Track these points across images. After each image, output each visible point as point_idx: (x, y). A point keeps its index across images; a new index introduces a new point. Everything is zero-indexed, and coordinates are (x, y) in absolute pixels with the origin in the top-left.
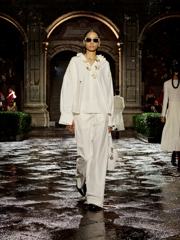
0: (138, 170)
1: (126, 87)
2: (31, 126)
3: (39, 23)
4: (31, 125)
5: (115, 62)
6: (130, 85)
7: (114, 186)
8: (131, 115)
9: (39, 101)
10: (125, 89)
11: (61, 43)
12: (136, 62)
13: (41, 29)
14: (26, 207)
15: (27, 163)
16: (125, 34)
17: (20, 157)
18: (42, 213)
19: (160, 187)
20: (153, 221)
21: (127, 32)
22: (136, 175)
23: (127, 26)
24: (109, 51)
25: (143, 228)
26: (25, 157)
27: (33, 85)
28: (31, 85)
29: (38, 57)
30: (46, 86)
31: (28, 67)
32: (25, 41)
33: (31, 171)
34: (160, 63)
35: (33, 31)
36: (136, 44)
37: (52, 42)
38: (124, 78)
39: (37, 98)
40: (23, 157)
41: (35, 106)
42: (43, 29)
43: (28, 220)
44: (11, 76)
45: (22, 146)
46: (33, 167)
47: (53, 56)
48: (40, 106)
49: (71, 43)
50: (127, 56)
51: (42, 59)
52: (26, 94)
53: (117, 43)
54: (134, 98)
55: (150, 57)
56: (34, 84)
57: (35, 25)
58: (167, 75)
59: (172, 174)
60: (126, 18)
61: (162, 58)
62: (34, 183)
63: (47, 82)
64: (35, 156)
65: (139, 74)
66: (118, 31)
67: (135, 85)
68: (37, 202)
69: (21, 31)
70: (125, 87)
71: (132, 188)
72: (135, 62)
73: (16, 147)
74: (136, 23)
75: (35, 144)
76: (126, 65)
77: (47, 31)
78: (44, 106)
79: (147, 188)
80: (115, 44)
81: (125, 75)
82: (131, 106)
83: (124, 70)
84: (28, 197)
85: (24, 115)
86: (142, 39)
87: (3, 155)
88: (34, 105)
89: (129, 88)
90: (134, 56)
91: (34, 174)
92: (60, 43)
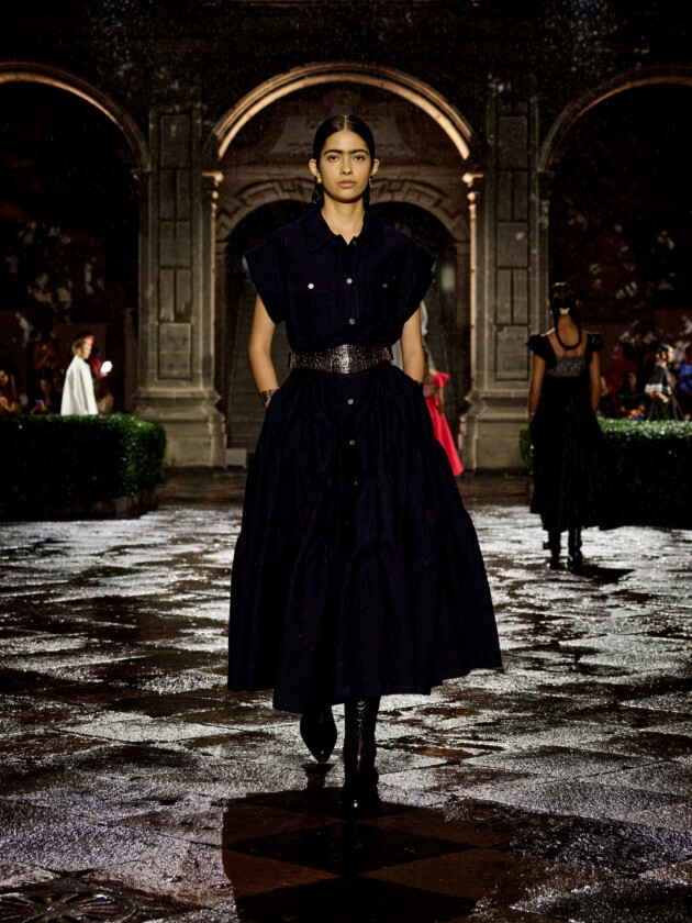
0: (561, 618)
1: (494, 328)
2: (163, 466)
3: (188, 104)
4: (164, 460)
5: (456, 241)
6: (509, 321)
7: (486, 675)
8: (512, 425)
9: (191, 379)
10: (490, 336)
11: (268, 174)
12: (529, 241)
13: (198, 126)
14: (190, 749)
15: (167, 596)
16: (489, 142)
17: (142, 575)
18: (251, 771)
19: (649, 677)
20: (643, 794)
21: (497, 135)
22: (557, 635)
23: (498, 115)
24: (432, 202)
25: (614, 818)
26: (157, 574)
27: (168, 321)
28: (161, 321)
29: (188, 224)
30: (217, 323)
31: (150, 260)
32: (143, 167)
33: (186, 622)
34: (612, 242)
35: (170, 131)
36: (529, 176)
37: (234, 170)
38: (486, 297)
39: (185, 366)
40: (152, 574)
41: (180, 396)
42: (204, 127)
43: (206, 792)
44: (89, 289)
45: (141, 535)
46: (190, 607)
47: (237, 219)
48: (193, 394)
49: (303, 176)
50: (497, 220)
51: (201, 232)
52: (146, 355)
53: (462, 174)
54: (521, 368)
55: (576, 222)
56: (172, 318)
57: (174, 113)
58: (638, 284)
59: (682, 630)
60: (493, 86)
61: (619, 228)
62: (206, 665)
63: (217, 312)
64: (191, 571)
65: (542, 282)
66: (468, 132)
67: (526, 322)
68: (227, 731)
69: (129, 133)
70: (491, 329)
71: (551, 681)
72: (526, 241)
73: (120, 537)
74: (529, 105)
75: (186, 529)
76: (495, 249)
77: (219, 133)
78: (207, 396)
79: (601, 681)
80: (454, 180)
81: (489, 286)
82: (513, 396)
83: (489, 269)
84: (193, 714)
85: (142, 428)
86: (551, 162)
87: (80, 568)
88: (171, 393)
89: (505, 330)
90: (521, 221)
91: (199, 632)
92: (263, 173)
